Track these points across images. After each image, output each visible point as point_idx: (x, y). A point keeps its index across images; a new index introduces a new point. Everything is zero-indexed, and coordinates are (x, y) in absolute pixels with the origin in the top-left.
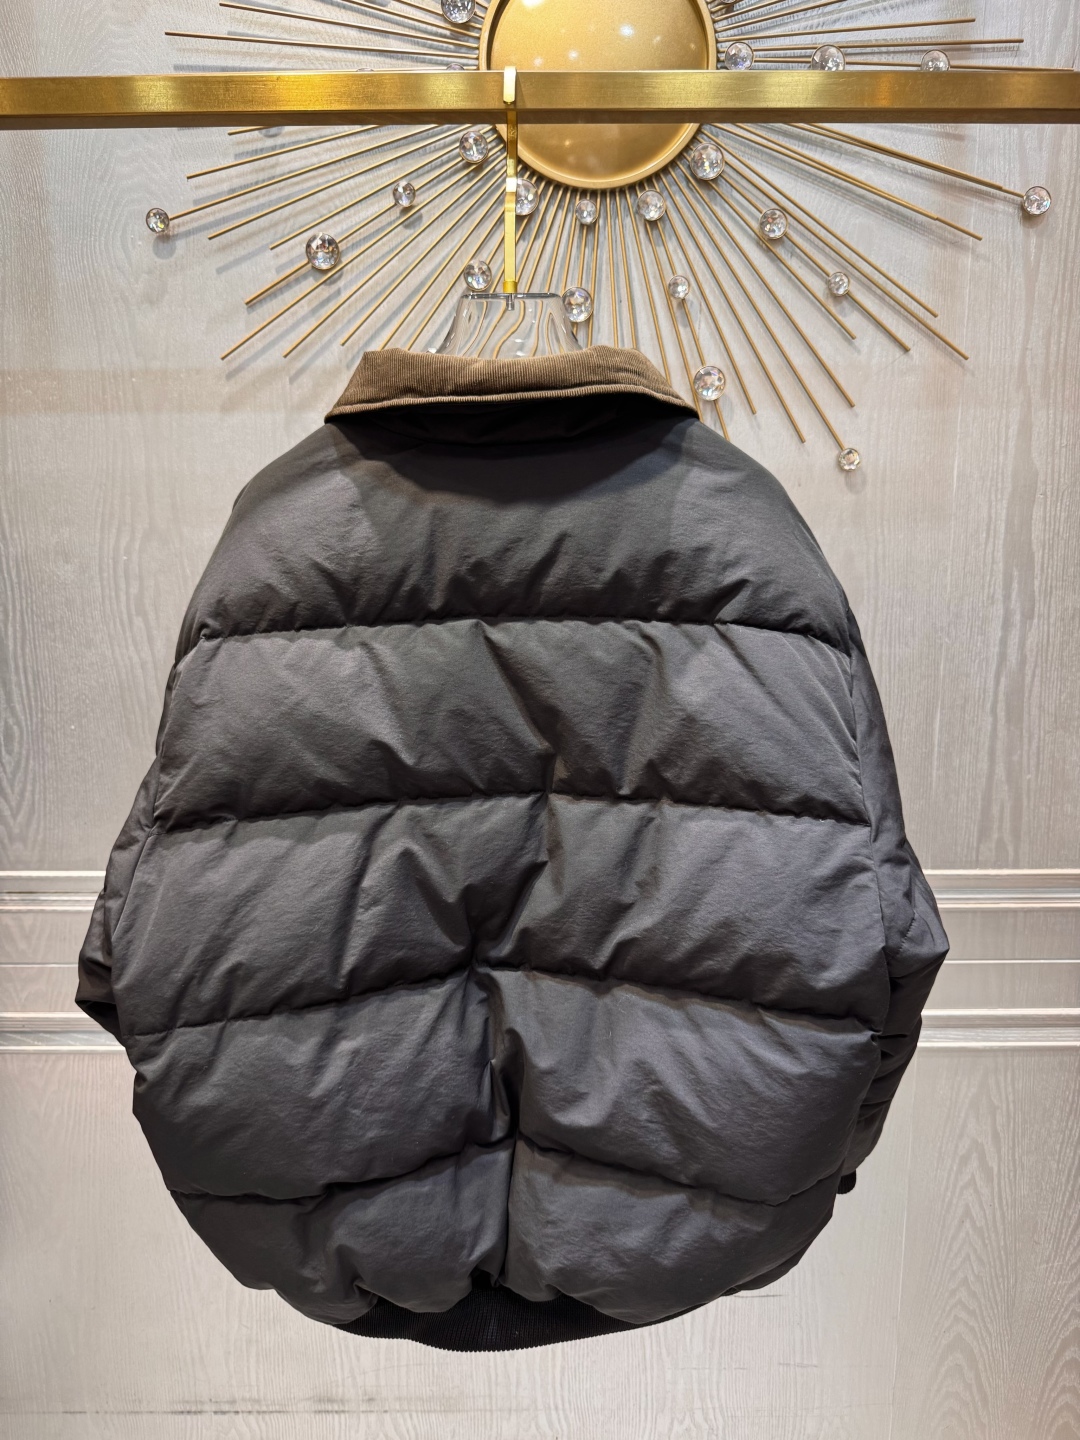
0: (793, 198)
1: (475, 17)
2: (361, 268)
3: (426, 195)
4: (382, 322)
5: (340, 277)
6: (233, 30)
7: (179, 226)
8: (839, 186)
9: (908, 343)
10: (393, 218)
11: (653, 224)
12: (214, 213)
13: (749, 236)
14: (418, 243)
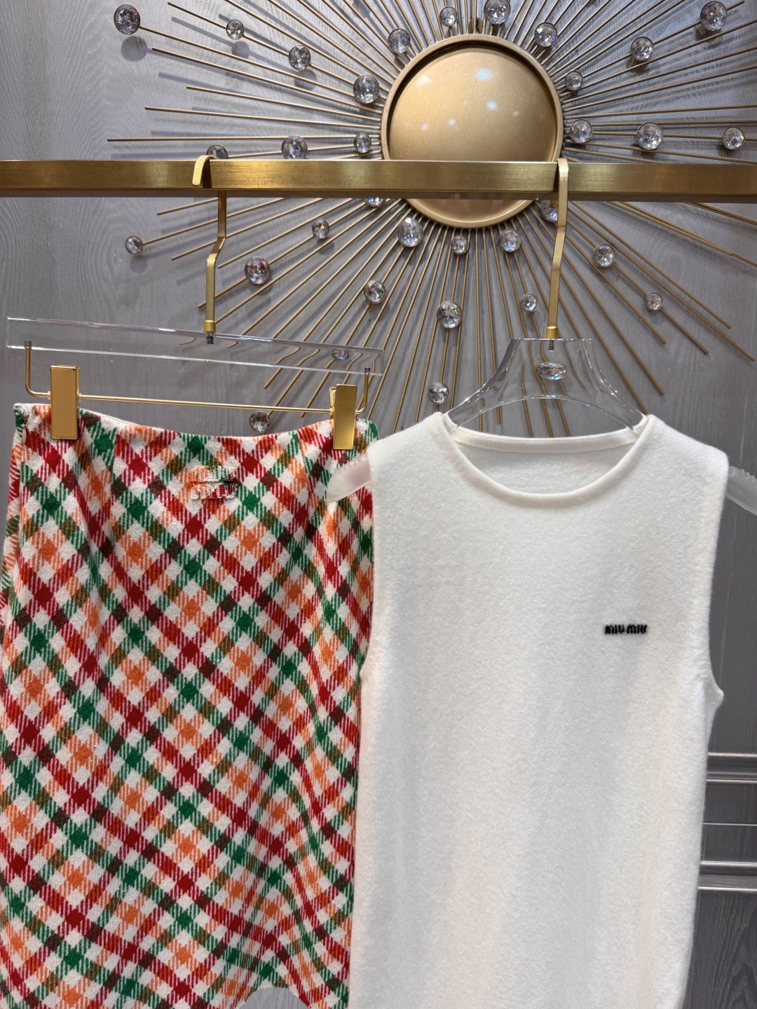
0: (619, 236)
1: (379, 100)
2: (286, 284)
3: (338, 229)
4: (301, 324)
5: (270, 290)
6: (196, 106)
7: (150, 248)
8: (656, 228)
9: (707, 348)
10: (311, 246)
11: (511, 254)
12: (176, 240)
13: (586, 263)
14: (330, 266)
